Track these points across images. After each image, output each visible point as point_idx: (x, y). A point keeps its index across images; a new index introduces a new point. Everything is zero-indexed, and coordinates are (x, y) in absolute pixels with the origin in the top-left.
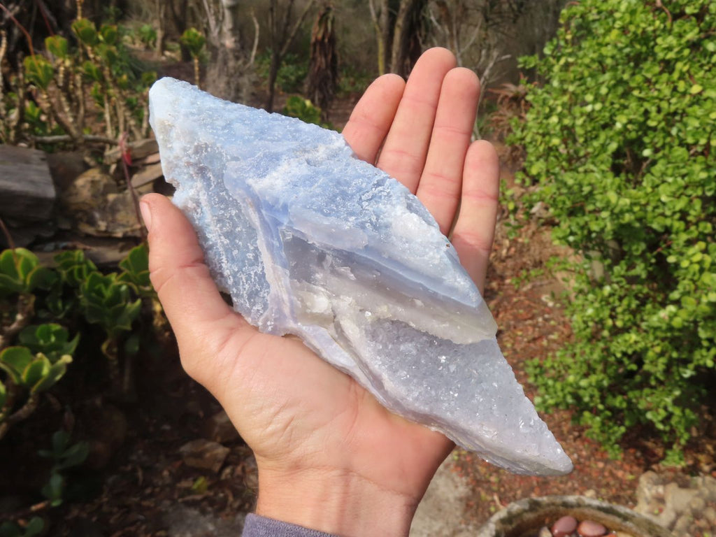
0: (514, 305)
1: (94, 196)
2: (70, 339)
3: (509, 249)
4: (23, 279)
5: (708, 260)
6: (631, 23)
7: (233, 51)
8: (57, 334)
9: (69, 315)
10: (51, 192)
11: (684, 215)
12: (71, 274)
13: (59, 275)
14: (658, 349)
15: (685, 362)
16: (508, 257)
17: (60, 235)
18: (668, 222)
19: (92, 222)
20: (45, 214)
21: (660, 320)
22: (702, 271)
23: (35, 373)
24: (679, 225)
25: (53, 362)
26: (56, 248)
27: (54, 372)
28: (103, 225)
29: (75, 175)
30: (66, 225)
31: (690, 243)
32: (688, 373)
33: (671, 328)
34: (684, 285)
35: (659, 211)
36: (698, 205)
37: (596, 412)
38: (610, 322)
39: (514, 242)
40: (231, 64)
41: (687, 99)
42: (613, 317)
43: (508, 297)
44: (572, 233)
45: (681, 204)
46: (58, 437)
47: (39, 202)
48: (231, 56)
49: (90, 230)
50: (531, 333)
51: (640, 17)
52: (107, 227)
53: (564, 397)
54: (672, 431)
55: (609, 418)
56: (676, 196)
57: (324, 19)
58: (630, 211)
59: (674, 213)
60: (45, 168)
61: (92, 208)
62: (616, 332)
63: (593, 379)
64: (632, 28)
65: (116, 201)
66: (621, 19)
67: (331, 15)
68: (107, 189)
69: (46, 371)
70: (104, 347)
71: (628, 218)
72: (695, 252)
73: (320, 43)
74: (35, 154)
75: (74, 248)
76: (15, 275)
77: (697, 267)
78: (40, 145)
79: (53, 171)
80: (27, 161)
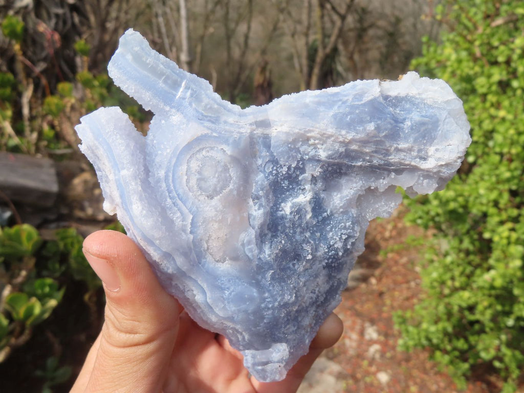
0: (394, 273)
1: (86, 191)
2: (59, 289)
3: (391, 231)
4: (27, 246)
5: (514, 236)
6: (458, 68)
8: (50, 286)
9: (64, 274)
10: (54, 188)
11: (496, 204)
12: (65, 245)
13: (57, 246)
14: (486, 303)
15: (507, 314)
16: (391, 237)
17: (61, 218)
18: (484, 209)
19: (82, 209)
20: (50, 203)
21: (485, 281)
22: (509, 243)
23: (29, 312)
24: (492, 210)
25: (43, 305)
26: (58, 227)
27: (43, 312)
28: (90, 211)
29: (73, 176)
30: (64, 211)
31: (502, 223)
32: (510, 322)
33: (492, 287)
34: (496, 254)
35: (478, 201)
36: (506, 196)
37: (445, 352)
38: (449, 283)
39: (395, 227)
41: (497, 121)
42: (453, 279)
43: (389, 267)
44: (420, 218)
45: (494, 195)
46: (51, 362)
47: (45, 195)
49: (80, 214)
50: (406, 294)
51: (465, 64)
52: (93, 212)
53: (420, 339)
54: (507, 369)
55: (457, 357)
56: (491, 189)
57: (263, 70)
58: (455, 200)
59: (489, 202)
60: (52, 171)
61: (83, 199)
62: (455, 290)
63: (440, 326)
64: (458, 72)
66: (452, 66)
67: (269, 67)
68: (95, 186)
69: (37, 310)
70: (87, 297)
71: (452, 205)
72: (504, 231)
73: (261, 86)
74: (47, 162)
75: (69, 227)
76: (20, 242)
77: (505, 241)
78: (52, 156)
79: (59, 174)
80: (40, 166)
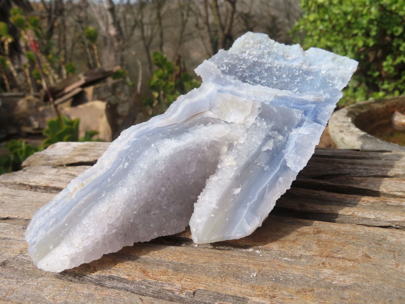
1: (30, 108)
7: (116, 36)
28: (36, 124)
40: (116, 44)
48: (115, 40)
49: (28, 130)
52: (39, 125)
61: (29, 115)
65: (44, 111)
68: (38, 105)
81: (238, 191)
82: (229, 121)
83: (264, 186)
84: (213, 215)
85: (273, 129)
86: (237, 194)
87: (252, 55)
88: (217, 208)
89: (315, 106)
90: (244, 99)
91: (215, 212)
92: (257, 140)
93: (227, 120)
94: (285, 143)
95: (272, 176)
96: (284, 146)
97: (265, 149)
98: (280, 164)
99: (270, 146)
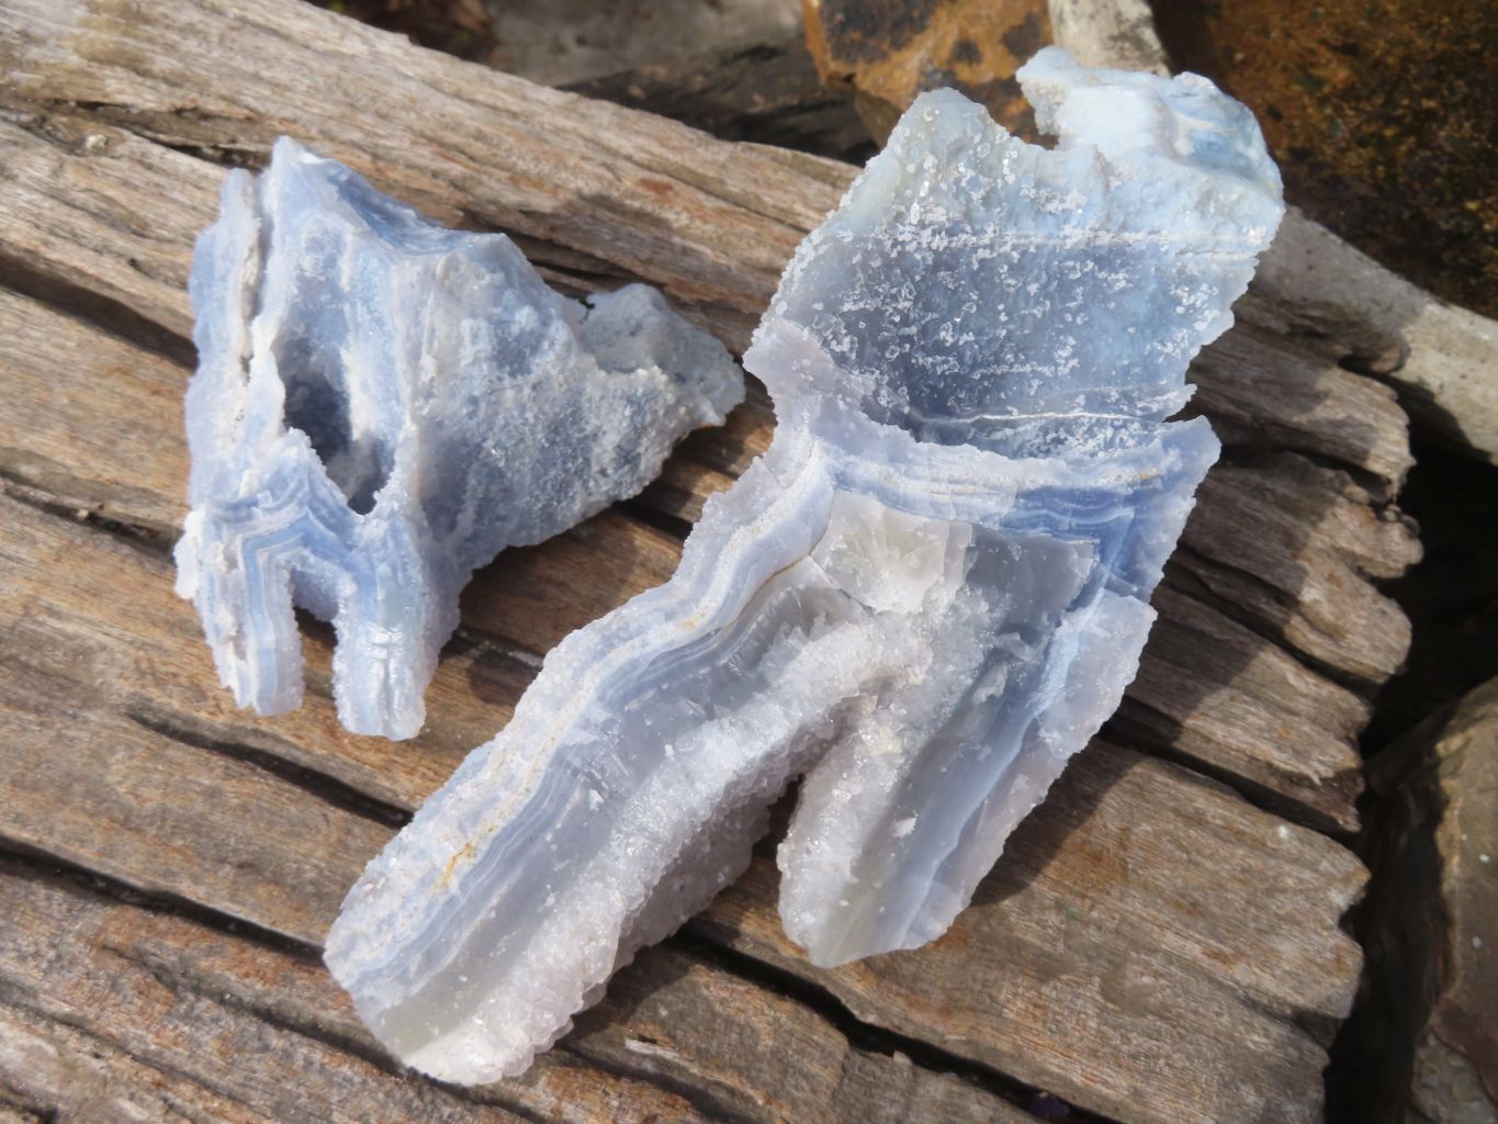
81: (907, 827)
82: (879, 608)
83: (977, 804)
84: (844, 903)
85: (1006, 627)
86: (907, 837)
87: (931, 224)
88: (856, 880)
89: (1132, 515)
90: (922, 520)
91: (851, 892)
92: (959, 670)
93: (870, 602)
94: (1040, 669)
95: (996, 775)
96: (1036, 678)
97: (982, 695)
98: (1021, 736)
99: (996, 685)
